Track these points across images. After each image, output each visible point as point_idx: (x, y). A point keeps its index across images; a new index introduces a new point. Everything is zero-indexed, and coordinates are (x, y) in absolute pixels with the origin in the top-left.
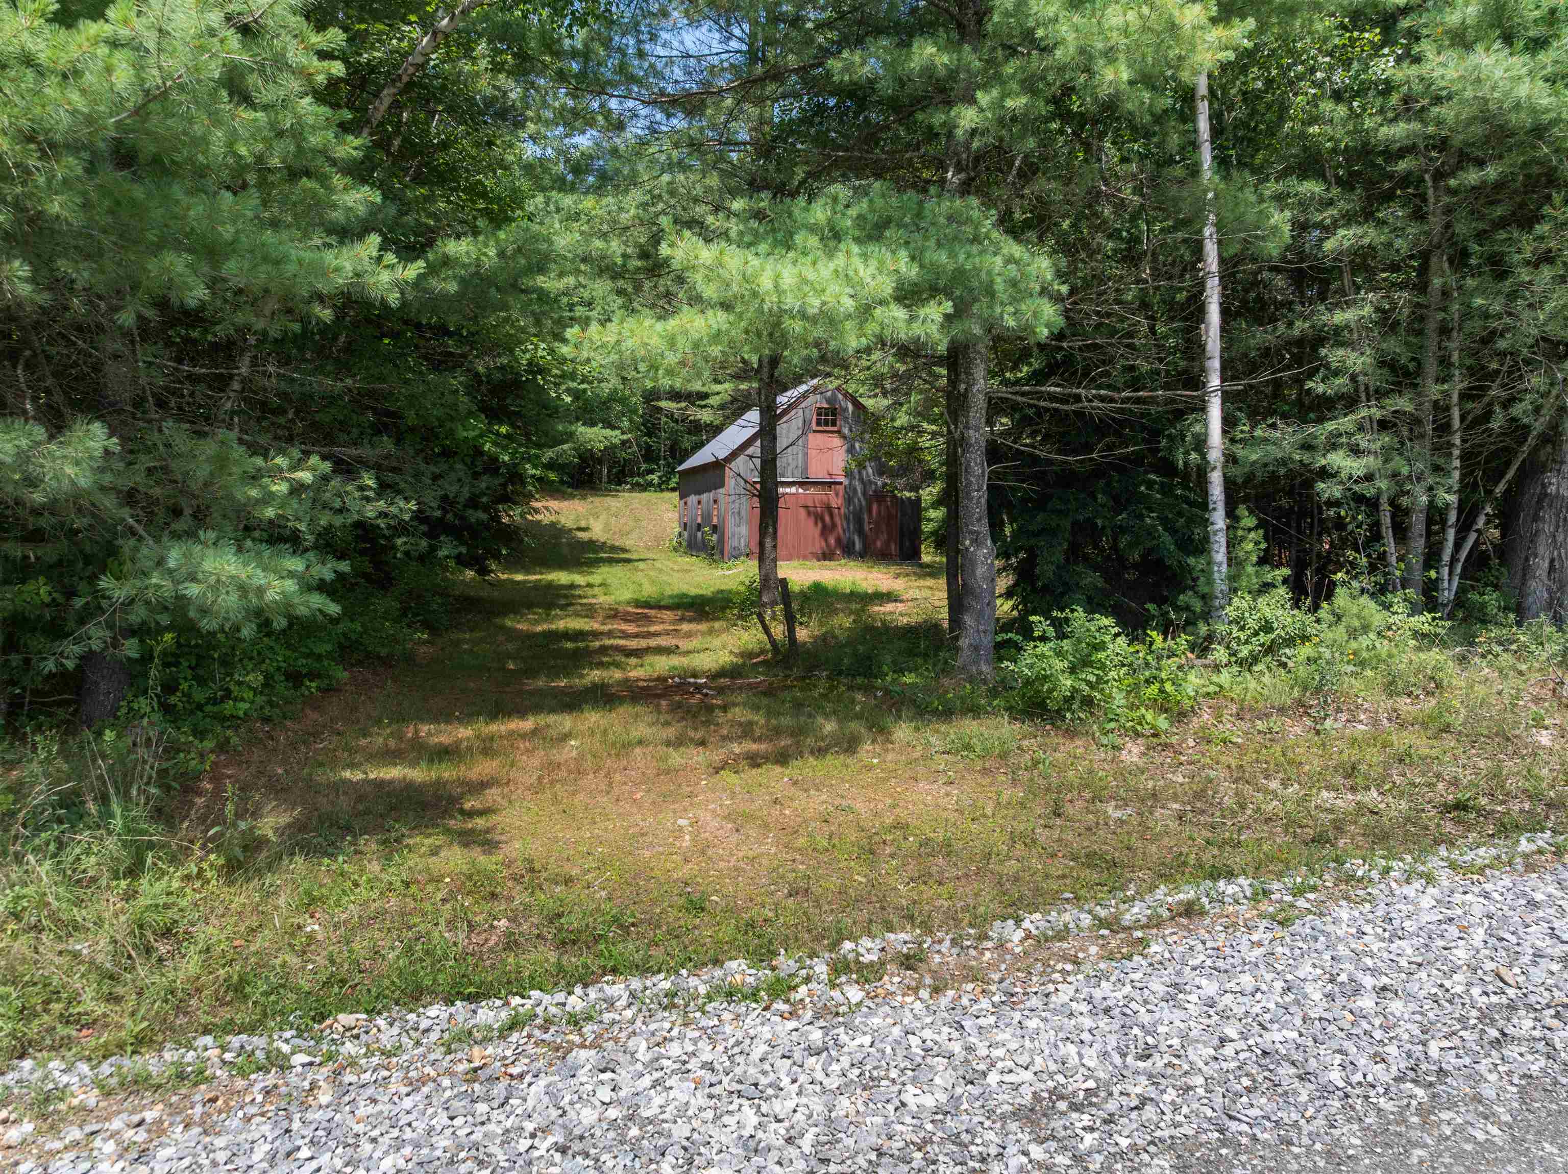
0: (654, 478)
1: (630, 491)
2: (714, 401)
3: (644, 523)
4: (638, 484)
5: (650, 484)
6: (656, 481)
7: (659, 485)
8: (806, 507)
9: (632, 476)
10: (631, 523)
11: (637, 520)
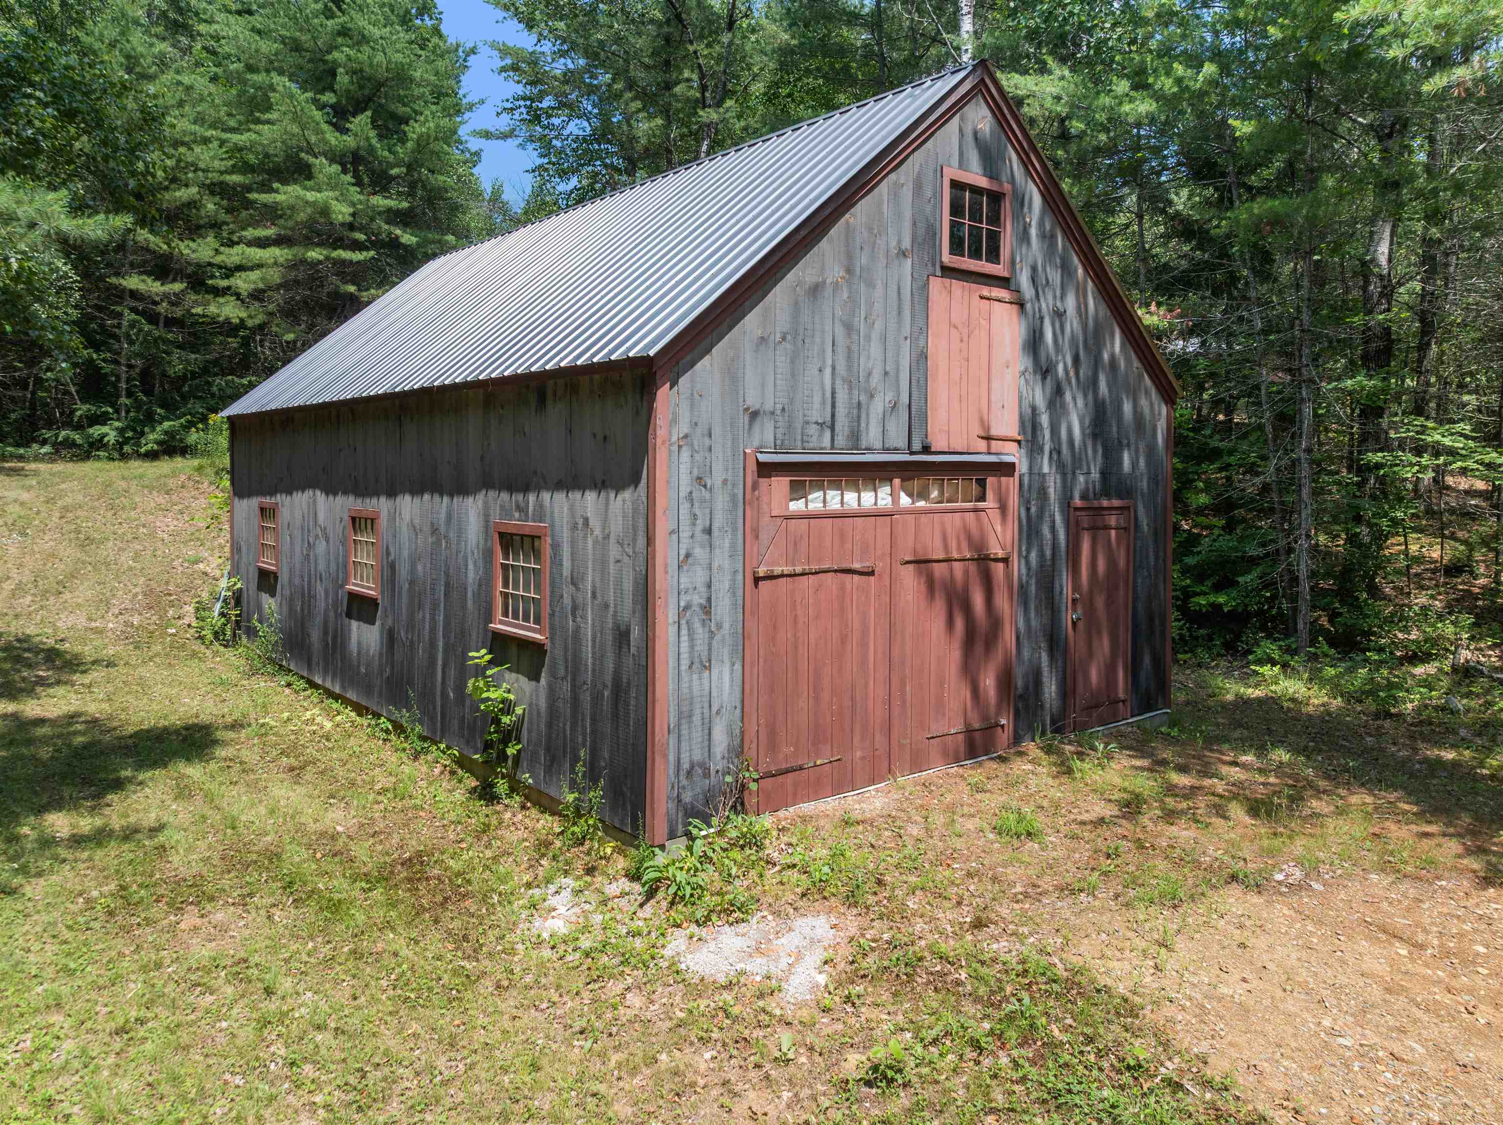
0: (109, 432)
1: (51, 458)
2: (243, 283)
3: (108, 550)
4: (69, 444)
5: (99, 444)
6: (112, 437)
7: (120, 445)
8: (922, 562)
9: (49, 424)
10: (69, 552)
11: (86, 542)
